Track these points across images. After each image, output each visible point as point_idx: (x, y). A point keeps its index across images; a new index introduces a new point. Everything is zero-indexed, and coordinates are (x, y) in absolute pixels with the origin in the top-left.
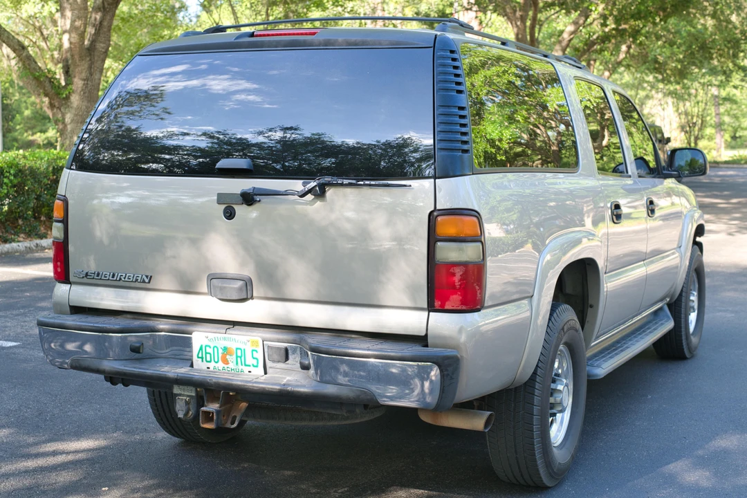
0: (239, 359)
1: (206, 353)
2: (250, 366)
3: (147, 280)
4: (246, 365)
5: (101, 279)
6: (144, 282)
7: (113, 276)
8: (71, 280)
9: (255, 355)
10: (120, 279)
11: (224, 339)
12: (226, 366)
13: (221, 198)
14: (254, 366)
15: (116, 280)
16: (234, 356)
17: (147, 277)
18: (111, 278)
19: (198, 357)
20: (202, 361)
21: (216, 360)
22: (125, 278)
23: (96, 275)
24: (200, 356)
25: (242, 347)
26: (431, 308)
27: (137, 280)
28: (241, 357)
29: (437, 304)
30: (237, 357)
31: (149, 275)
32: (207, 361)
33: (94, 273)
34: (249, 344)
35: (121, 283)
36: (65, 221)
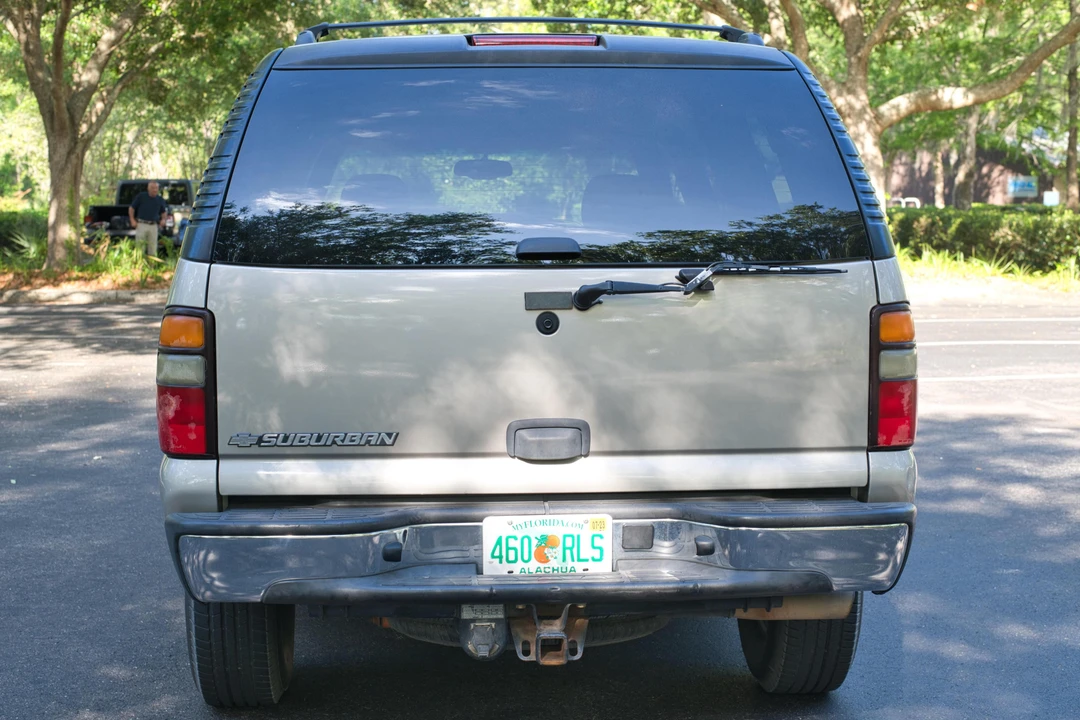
0: (568, 552)
1: (508, 549)
2: (587, 560)
3: (389, 441)
4: (579, 560)
5: (291, 445)
6: (383, 443)
7: (319, 438)
9: (598, 542)
10: (334, 442)
11: (543, 523)
12: (542, 566)
13: (532, 300)
14: (594, 559)
15: (325, 445)
16: (560, 549)
17: (389, 435)
18: (313, 443)
19: (493, 557)
20: (501, 562)
21: (526, 558)
22: (343, 441)
23: (281, 438)
24: (497, 553)
25: (575, 532)
26: (873, 446)
27: (368, 442)
28: (571, 549)
29: (881, 439)
30: (564, 549)
31: (394, 431)
32: (508, 561)
33: (277, 438)
34: (588, 527)
35: (335, 449)
36: (208, 352)
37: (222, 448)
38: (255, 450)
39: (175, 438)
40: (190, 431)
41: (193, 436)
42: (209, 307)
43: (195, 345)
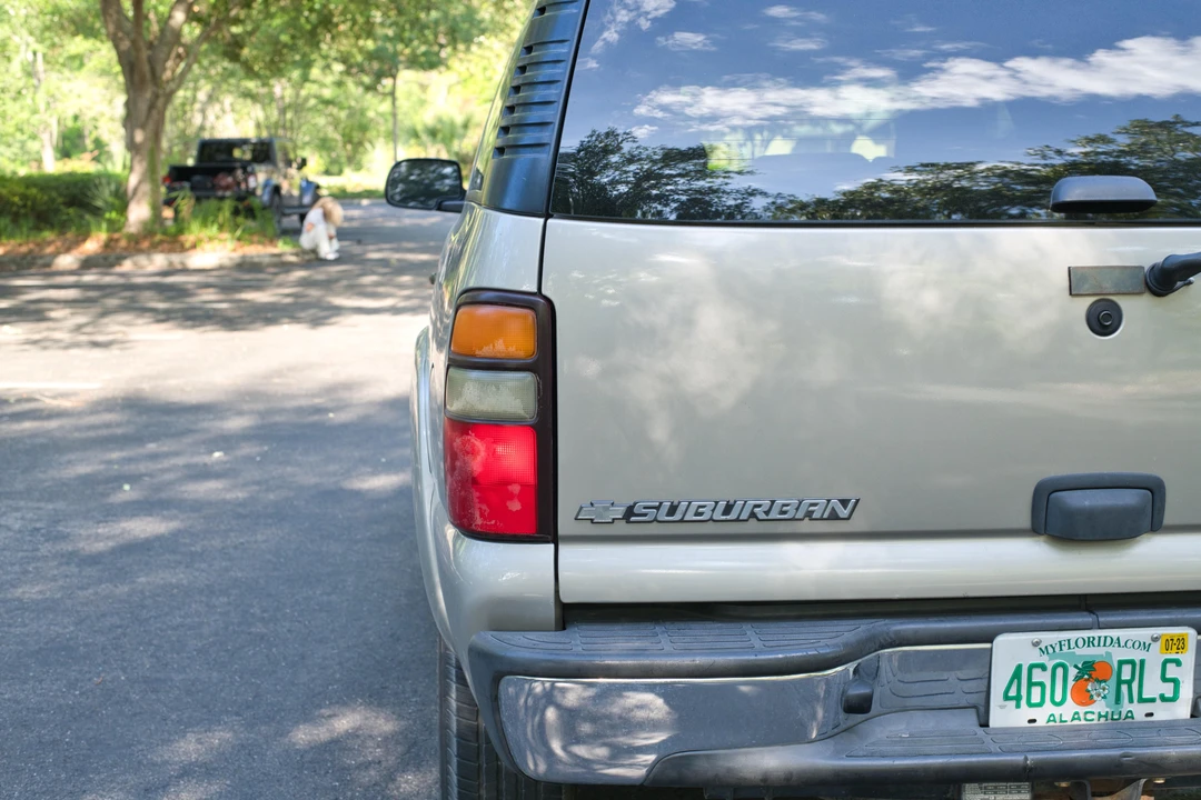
0: (1124, 688)
1: (1031, 684)
2: (1152, 700)
3: (844, 513)
4: (1142, 700)
5: (682, 521)
6: (834, 516)
7: (728, 509)
8: (561, 531)
9: (1172, 671)
10: (753, 515)
11: (1090, 642)
12: (1082, 710)
14: (1163, 698)
15: (737, 520)
16: (1112, 682)
17: (844, 503)
18: (718, 515)
19: (1007, 698)
20: (1018, 706)
21: (1058, 698)
22: (767, 513)
23: (665, 509)
24: (1013, 693)
25: (1137, 655)
27: (809, 514)
28: (1129, 683)
30: (1120, 682)
31: (851, 495)
32: (1030, 705)
33: (658, 508)
34: (1156, 647)
35: (752, 527)
36: (543, 365)
37: (565, 524)
38: (622, 528)
39: (484, 507)
40: (511, 497)
41: (515, 506)
42: (544, 292)
43: (521, 354)
